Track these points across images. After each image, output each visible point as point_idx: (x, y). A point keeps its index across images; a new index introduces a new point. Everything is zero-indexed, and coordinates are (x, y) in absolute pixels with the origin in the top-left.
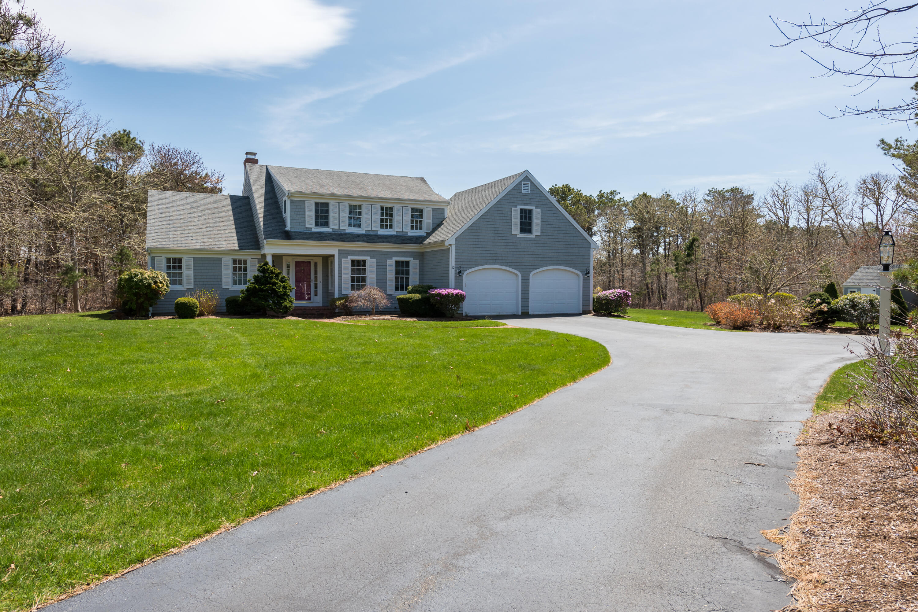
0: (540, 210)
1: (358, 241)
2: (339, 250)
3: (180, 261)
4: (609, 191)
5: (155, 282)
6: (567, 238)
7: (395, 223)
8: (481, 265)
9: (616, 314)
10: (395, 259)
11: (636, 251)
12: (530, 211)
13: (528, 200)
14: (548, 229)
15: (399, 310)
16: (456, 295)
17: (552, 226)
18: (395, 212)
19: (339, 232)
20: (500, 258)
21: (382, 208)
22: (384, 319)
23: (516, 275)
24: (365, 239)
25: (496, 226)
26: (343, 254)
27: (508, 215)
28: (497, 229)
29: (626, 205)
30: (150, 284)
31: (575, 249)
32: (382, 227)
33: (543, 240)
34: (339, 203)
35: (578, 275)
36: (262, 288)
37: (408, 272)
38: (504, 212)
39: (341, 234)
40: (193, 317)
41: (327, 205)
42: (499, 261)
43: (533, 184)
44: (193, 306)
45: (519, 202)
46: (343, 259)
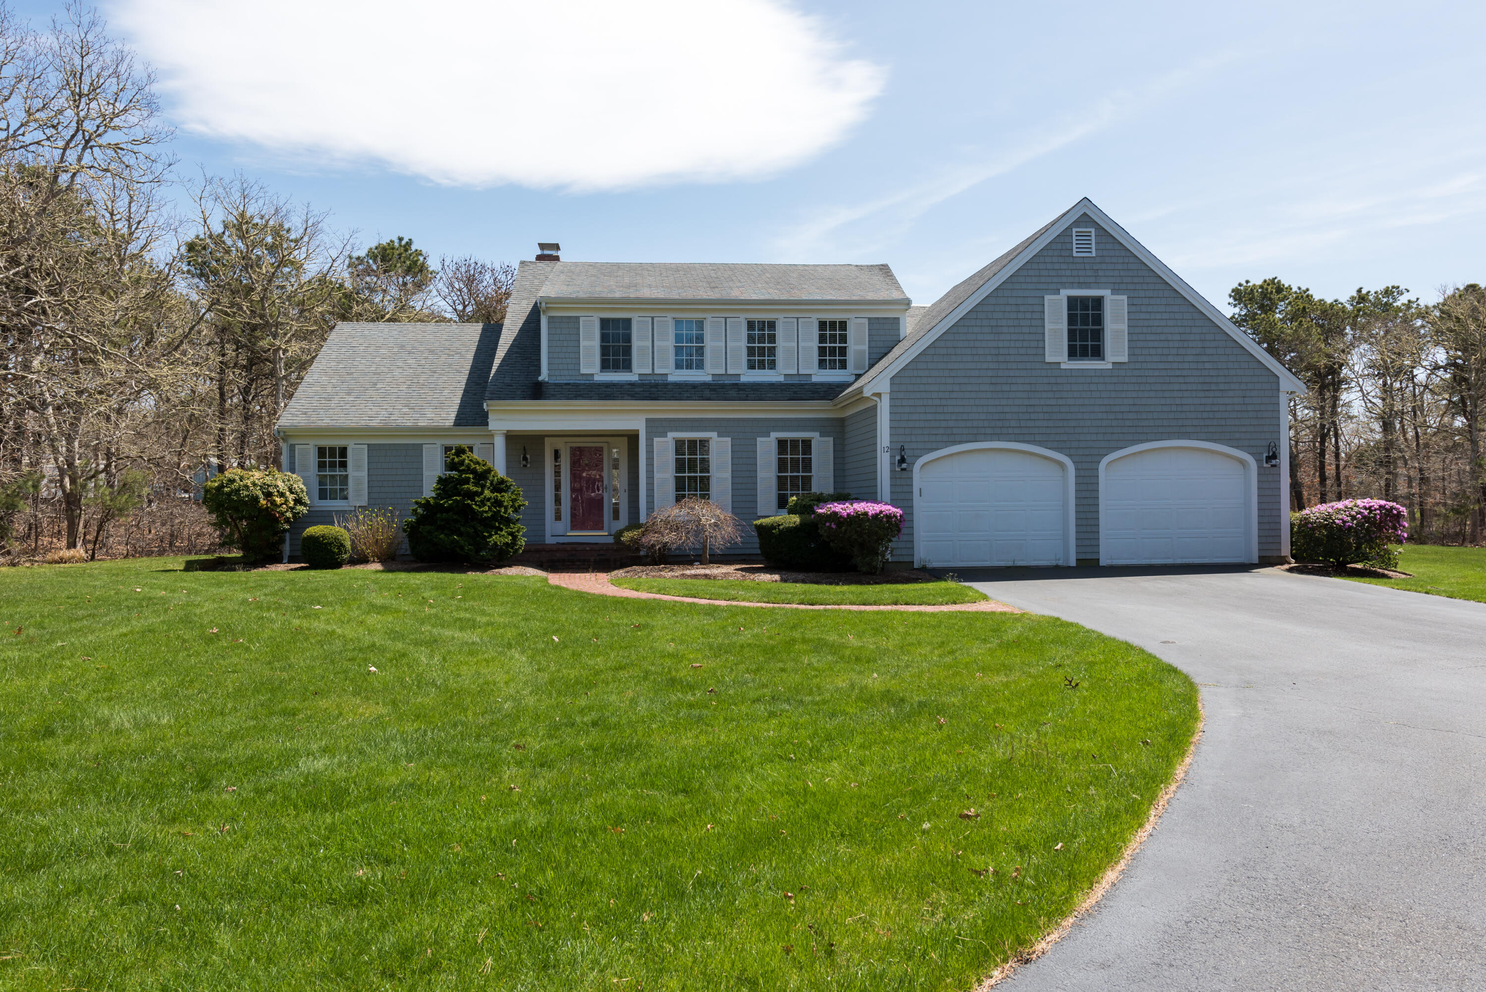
0: (1125, 298)
1: (688, 398)
2: (647, 420)
3: (343, 451)
4: (1380, 287)
5: (268, 495)
6: (1207, 366)
7: (780, 357)
8: (961, 442)
9: (1359, 566)
10: (775, 435)
11: (1459, 422)
12: (1098, 302)
13: (1089, 273)
14: (1151, 344)
15: (759, 552)
16: (876, 516)
17: (1163, 337)
18: (780, 332)
19: (652, 379)
20: (1013, 424)
21: (751, 325)
22: (706, 576)
23: (1061, 465)
24: (707, 393)
25: (1001, 344)
26: (656, 427)
27: (1036, 316)
28: (1002, 351)
29: (1424, 314)
30: (256, 499)
31: (1231, 394)
32: (751, 366)
33: (1136, 373)
34: (653, 318)
35: (1242, 462)
36: (443, 505)
37: (807, 465)
38: (1022, 308)
39: (656, 385)
40: (337, 565)
41: (628, 322)
42: (1010, 431)
43: (1102, 233)
44: (330, 544)
45: (1064, 280)
46: (656, 440)
